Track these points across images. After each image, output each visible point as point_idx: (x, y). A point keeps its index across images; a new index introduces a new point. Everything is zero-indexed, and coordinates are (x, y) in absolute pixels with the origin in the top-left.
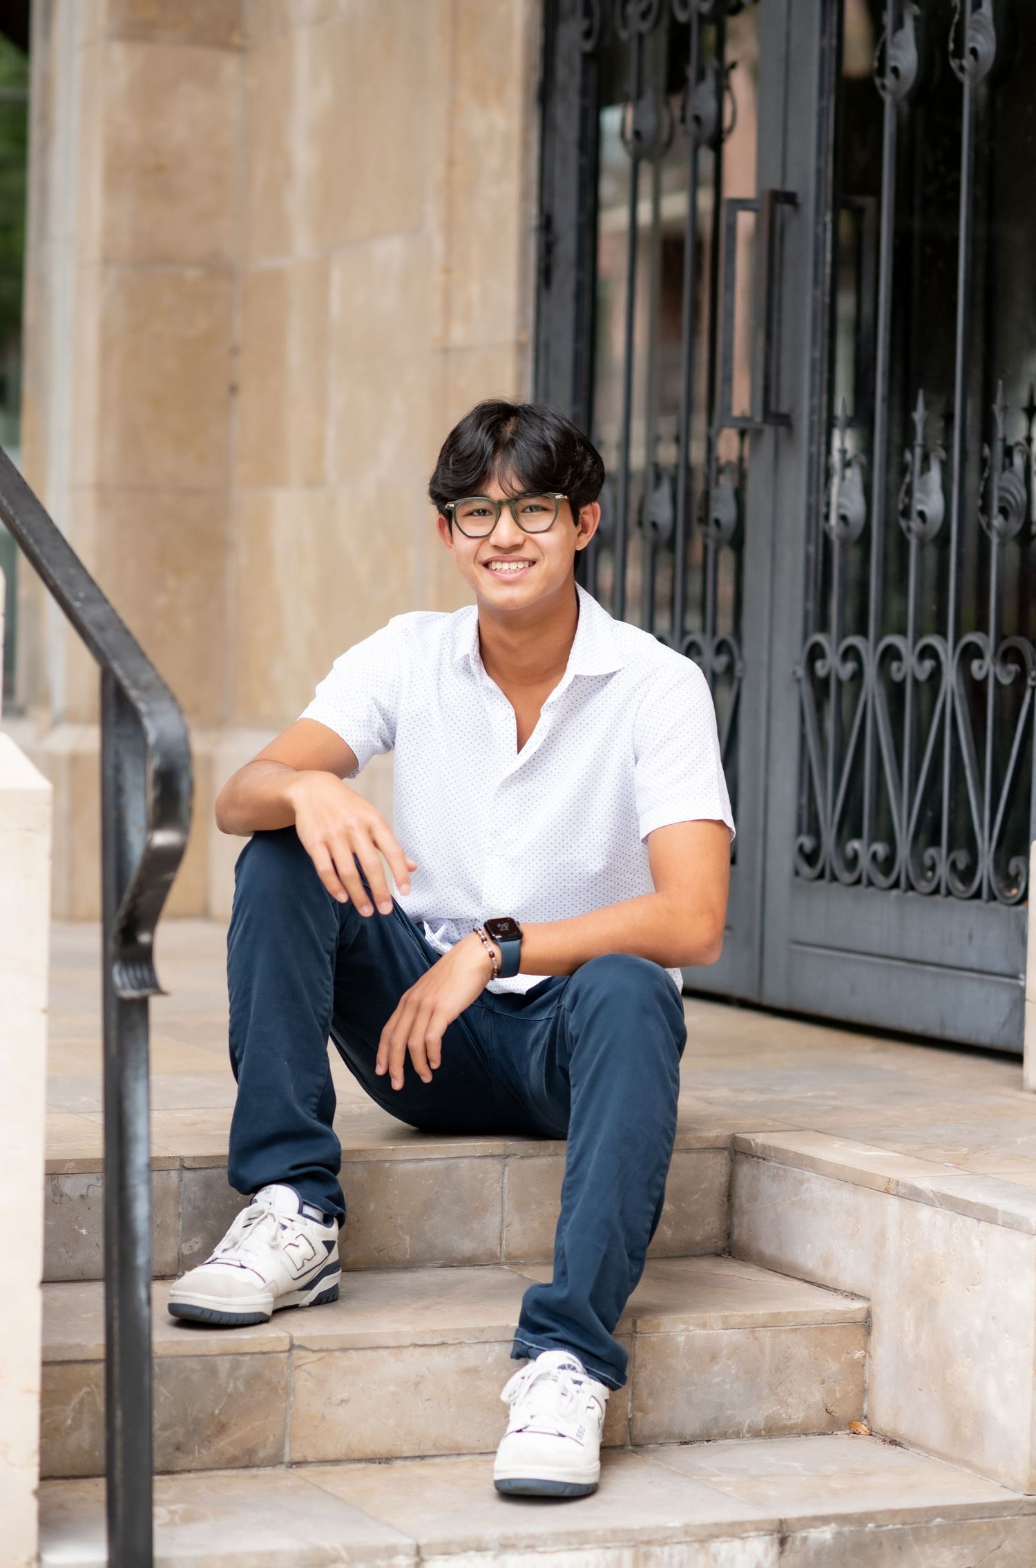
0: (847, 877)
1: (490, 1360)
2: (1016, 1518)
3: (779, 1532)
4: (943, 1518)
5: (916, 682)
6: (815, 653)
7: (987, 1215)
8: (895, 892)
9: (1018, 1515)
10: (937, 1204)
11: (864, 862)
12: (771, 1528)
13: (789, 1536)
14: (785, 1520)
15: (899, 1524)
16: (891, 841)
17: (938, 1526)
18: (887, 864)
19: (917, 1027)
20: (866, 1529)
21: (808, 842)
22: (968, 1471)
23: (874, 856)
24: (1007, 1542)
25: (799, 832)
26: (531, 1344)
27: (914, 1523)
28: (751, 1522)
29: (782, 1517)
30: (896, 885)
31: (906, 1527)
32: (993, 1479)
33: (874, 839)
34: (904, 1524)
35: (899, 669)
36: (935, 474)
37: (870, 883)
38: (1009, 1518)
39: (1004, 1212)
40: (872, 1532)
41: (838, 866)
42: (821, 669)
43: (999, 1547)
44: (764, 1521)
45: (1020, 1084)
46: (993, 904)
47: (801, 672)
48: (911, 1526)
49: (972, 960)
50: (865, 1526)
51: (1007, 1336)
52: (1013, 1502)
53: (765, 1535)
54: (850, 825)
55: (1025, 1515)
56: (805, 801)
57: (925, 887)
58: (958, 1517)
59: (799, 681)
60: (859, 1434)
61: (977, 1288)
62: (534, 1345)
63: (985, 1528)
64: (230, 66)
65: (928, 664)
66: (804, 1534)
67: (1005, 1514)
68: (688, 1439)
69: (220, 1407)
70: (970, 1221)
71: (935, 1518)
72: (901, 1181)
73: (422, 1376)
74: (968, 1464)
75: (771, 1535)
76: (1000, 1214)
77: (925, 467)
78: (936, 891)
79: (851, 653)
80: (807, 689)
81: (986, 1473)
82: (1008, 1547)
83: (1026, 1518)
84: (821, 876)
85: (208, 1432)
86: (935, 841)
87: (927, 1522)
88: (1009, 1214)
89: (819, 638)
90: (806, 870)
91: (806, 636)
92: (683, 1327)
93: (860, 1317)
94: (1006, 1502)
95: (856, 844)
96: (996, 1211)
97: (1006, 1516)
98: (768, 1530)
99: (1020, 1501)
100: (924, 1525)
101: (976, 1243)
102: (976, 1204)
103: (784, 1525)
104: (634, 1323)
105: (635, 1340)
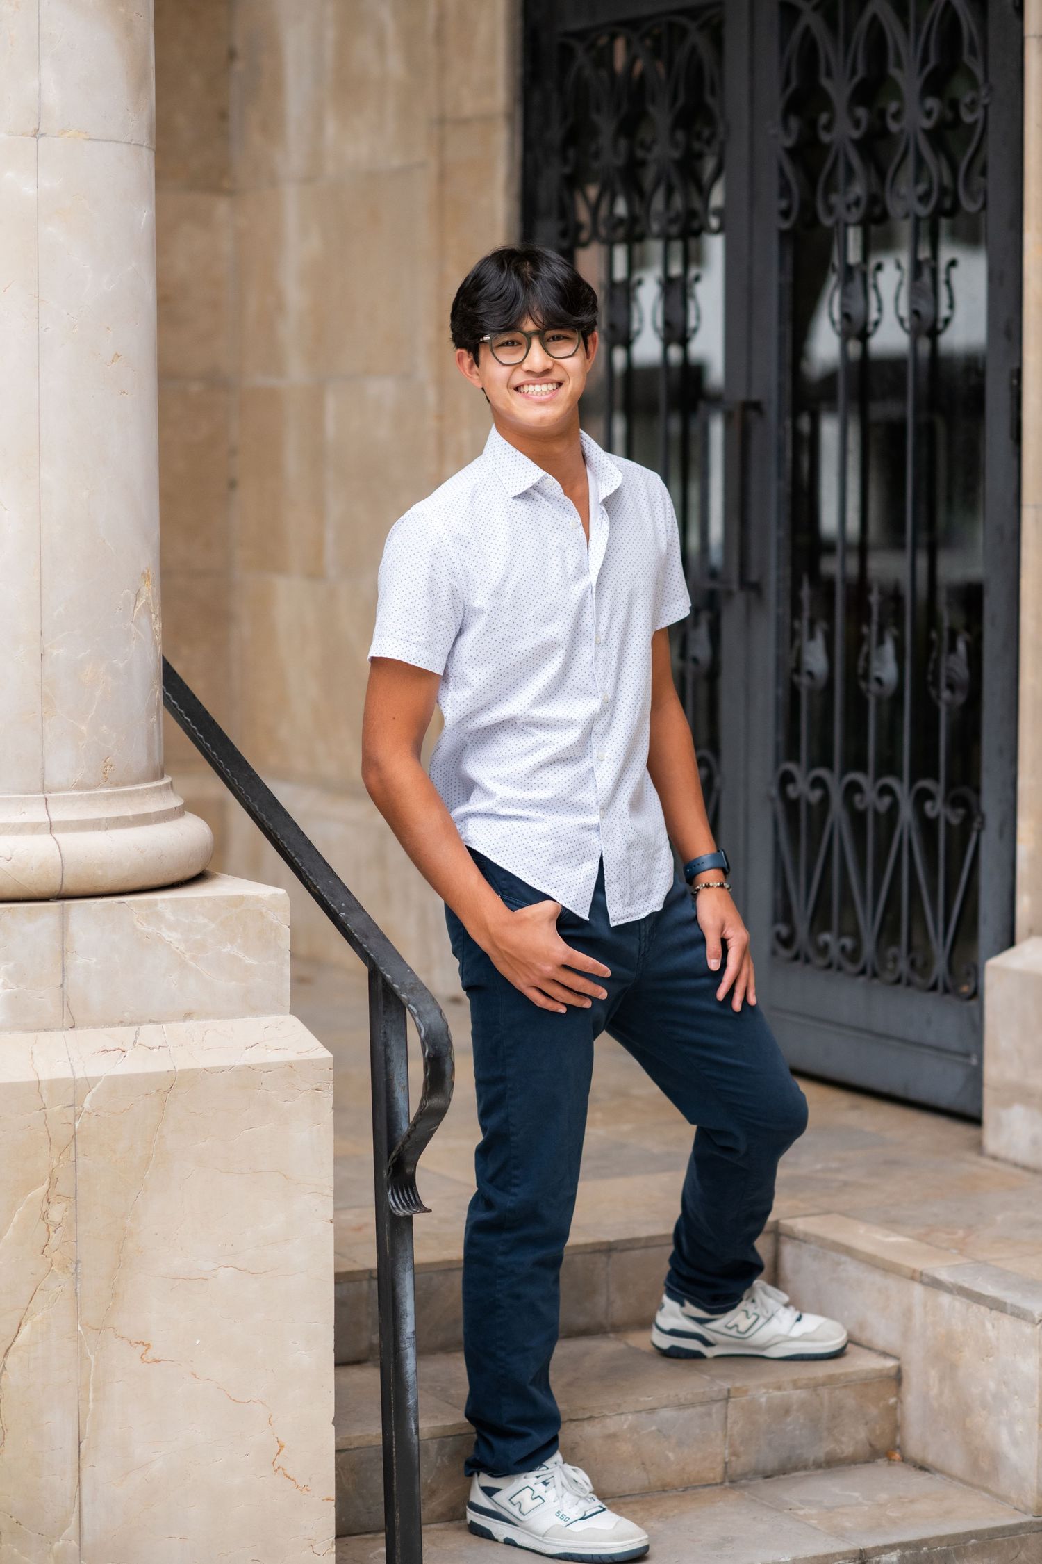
0: (821, 962)
1: (625, 1427)
2: (1028, 1534)
3: (860, 1559)
4: (976, 1539)
5: (876, 813)
6: (786, 779)
7: (997, 1306)
8: (862, 979)
9: (1029, 1532)
10: (955, 1292)
11: (834, 951)
12: (854, 1556)
13: (867, 1561)
14: (864, 1549)
15: (945, 1546)
16: (856, 935)
17: (973, 1545)
18: (854, 955)
19: (885, 1088)
20: (922, 1552)
21: (784, 930)
22: (986, 1495)
23: (843, 949)
24: (1022, 1553)
25: (775, 921)
27: (955, 1544)
28: (840, 1554)
29: (862, 1548)
30: (863, 972)
31: (950, 1547)
32: (1008, 1503)
33: (841, 934)
34: (948, 1546)
35: (862, 800)
36: (889, 648)
37: (840, 968)
38: (1023, 1535)
39: (1012, 1305)
40: (926, 1554)
41: (811, 952)
42: (792, 791)
43: (1016, 1557)
44: (849, 1552)
45: (978, 1147)
46: (948, 997)
47: (774, 791)
48: (953, 1547)
49: (931, 1038)
50: (921, 1549)
51: (1016, 1397)
52: (1025, 1523)
53: (850, 1562)
54: (820, 919)
55: (1034, 1532)
56: (779, 895)
57: (891, 977)
58: (987, 1537)
59: (772, 800)
60: (894, 1460)
61: (991, 1359)
63: (1006, 1544)
64: (222, 208)
65: (887, 800)
66: (878, 1559)
67: (1020, 1532)
68: (769, 1474)
69: (431, 1477)
70: (983, 1309)
71: (970, 1540)
72: (925, 1272)
73: (576, 1443)
74: (986, 1490)
75: (854, 1561)
76: (1009, 1307)
77: (881, 642)
78: (898, 981)
79: (818, 783)
80: (780, 806)
81: (1002, 1498)
82: (1023, 1556)
83: (1035, 1534)
84: (796, 958)
86: (895, 940)
87: (964, 1543)
88: (1015, 1306)
89: (791, 766)
90: (784, 953)
91: (777, 764)
92: (764, 1390)
93: (893, 1372)
94: (1021, 1524)
95: (826, 937)
96: (1005, 1303)
97: (1021, 1534)
98: (852, 1558)
99: (1031, 1522)
100: (962, 1545)
101: (989, 1326)
102: (988, 1297)
103: (863, 1554)
104: (729, 1390)
105: (730, 1403)
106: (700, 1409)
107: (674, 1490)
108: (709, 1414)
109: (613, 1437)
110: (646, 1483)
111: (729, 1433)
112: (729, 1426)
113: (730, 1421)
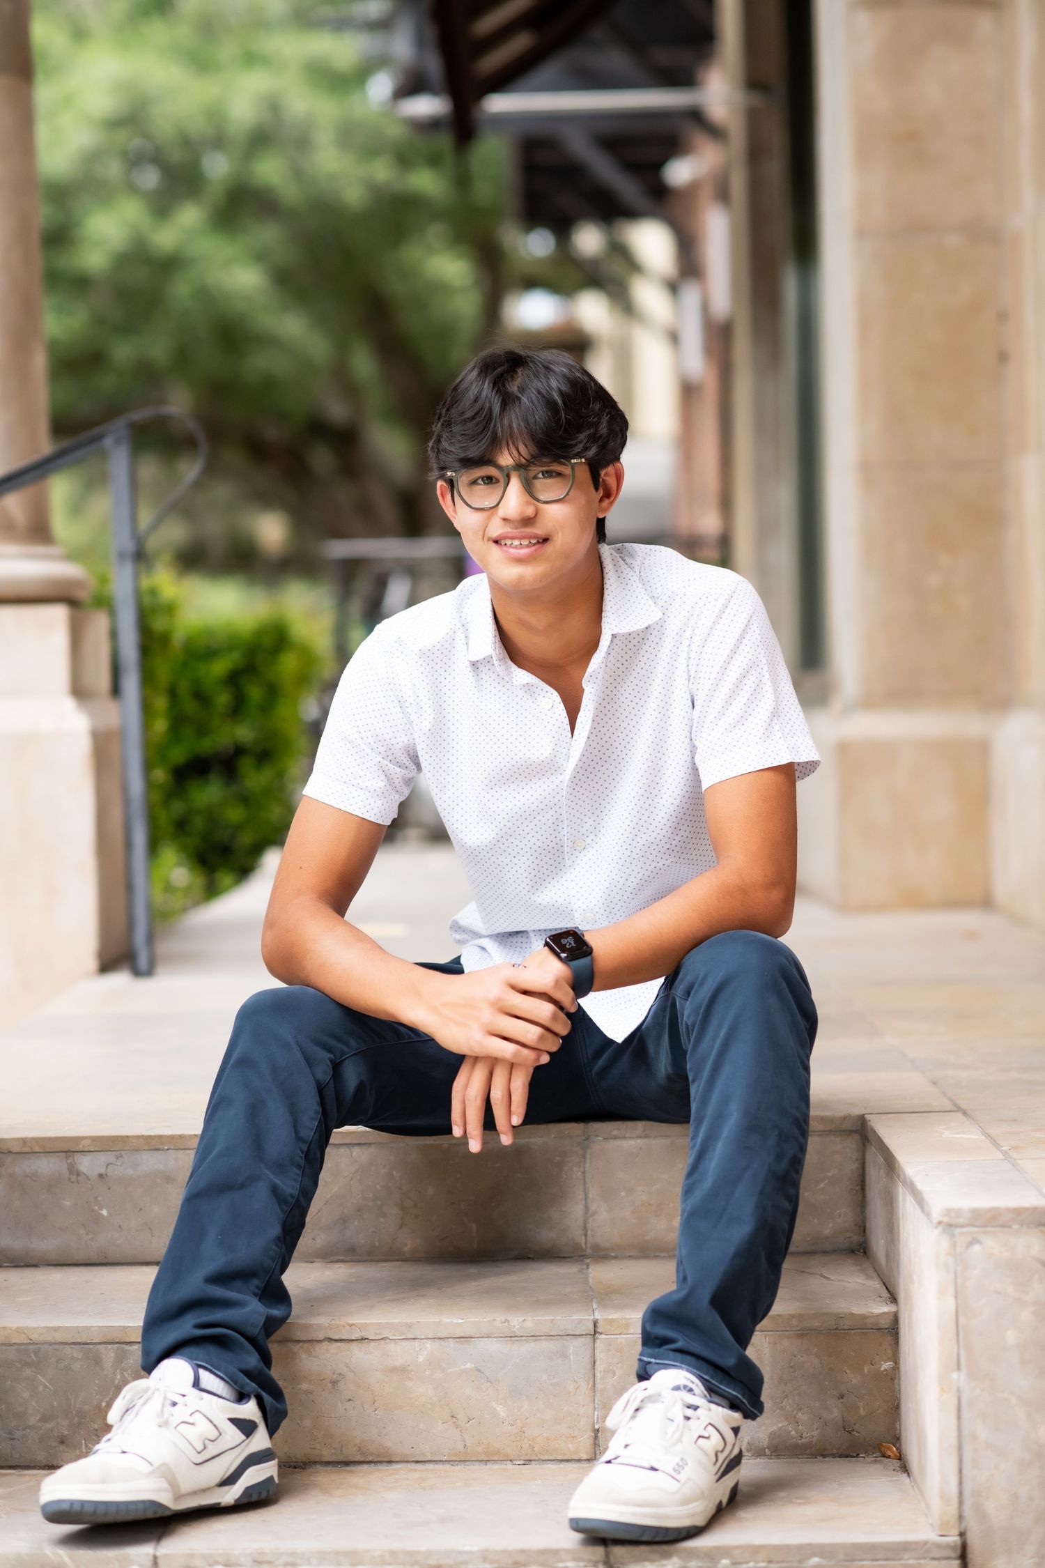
1: (421, 1359)
2: (922, 1561)
9: (925, 1558)
15: (763, 1562)
26: (649, 1360)
32: (929, 1515)
52: (916, 1542)
55: (933, 1559)
58: (841, 1556)
60: (888, 1457)
62: (653, 1360)
67: (906, 1556)
69: (108, 1399)
71: (810, 1557)
73: (340, 1374)
83: (936, 1562)
85: (96, 1427)
88: (927, 1202)
93: (885, 1322)
96: (924, 1199)
97: (908, 1559)
99: (927, 1542)
102: (919, 1192)
104: (595, 1324)
105: (598, 1341)
106: (546, 1345)
107: (509, 1462)
108: (564, 1355)
109: (401, 1371)
110: (460, 1446)
111: (599, 1386)
112: (598, 1375)
113: (599, 1367)
